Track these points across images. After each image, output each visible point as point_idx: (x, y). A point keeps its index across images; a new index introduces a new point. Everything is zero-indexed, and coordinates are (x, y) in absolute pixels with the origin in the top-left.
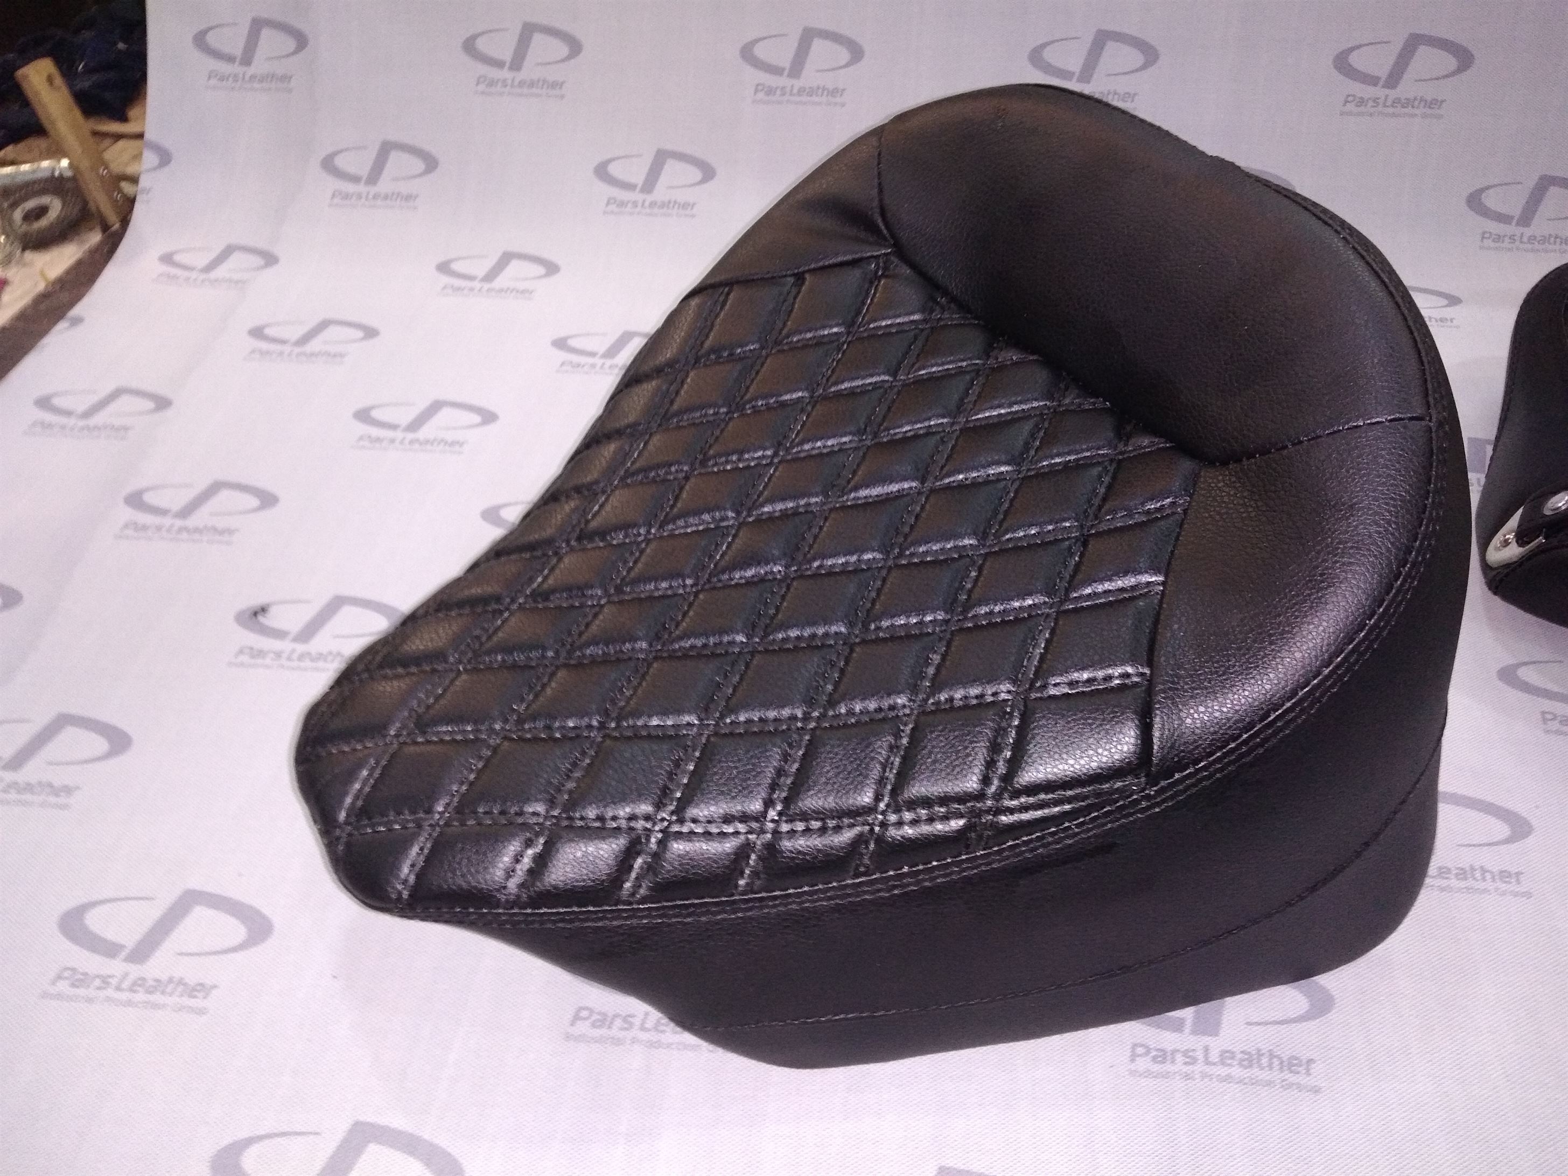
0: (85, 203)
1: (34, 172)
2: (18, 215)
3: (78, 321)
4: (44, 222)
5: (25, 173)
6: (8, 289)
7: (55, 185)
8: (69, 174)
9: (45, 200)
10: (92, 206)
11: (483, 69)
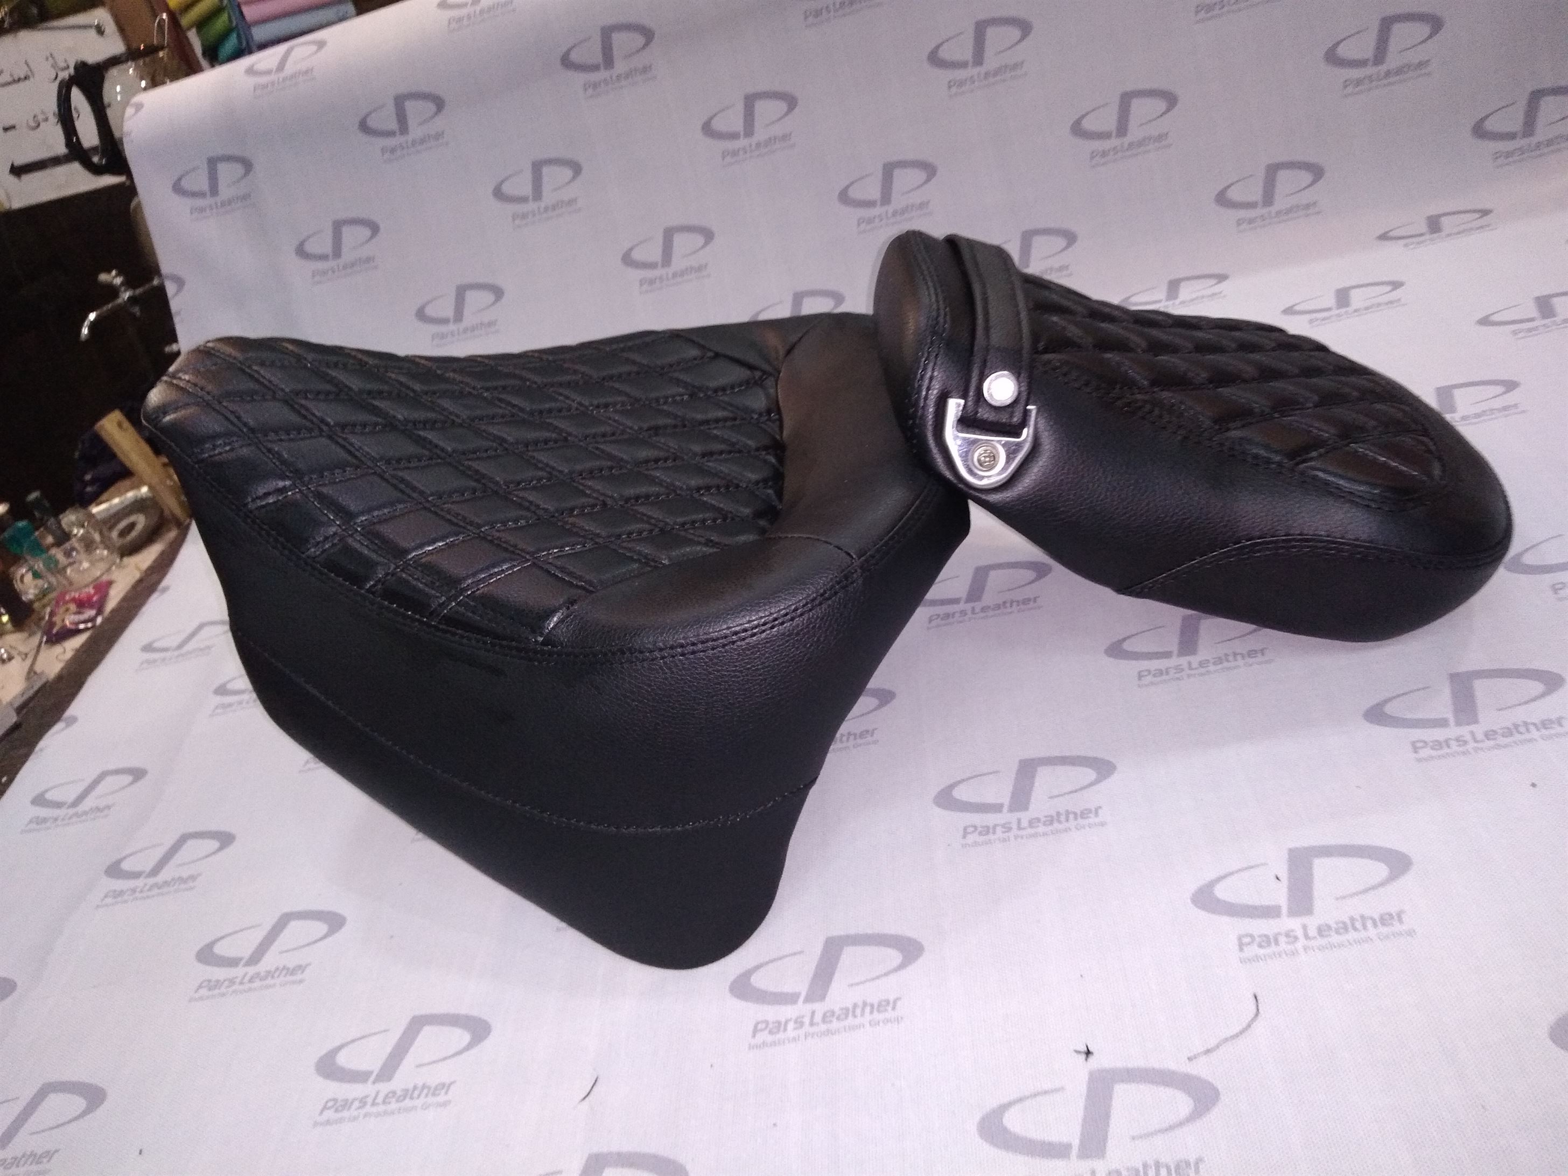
0: (162, 511)
1: (122, 503)
2: (114, 534)
3: (166, 589)
4: (134, 534)
5: (116, 505)
6: (114, 586)
7: (139, 506)
8: (150, 495)
9: (132, 518)
10: (167, 512)
11: (434, 329)
